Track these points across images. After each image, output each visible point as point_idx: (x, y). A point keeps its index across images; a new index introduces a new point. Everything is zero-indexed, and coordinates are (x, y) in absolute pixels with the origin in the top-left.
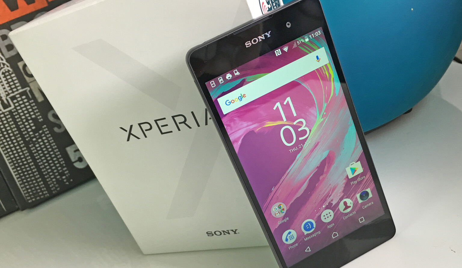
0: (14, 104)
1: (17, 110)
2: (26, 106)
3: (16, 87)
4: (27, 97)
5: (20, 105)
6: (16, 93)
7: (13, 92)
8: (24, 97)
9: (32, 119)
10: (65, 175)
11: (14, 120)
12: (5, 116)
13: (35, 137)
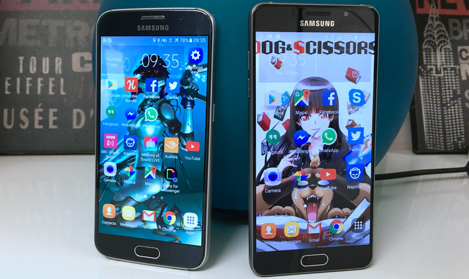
0: (444, 73)
1: (444, 79)
2: (451, 79)
3: (450, 62)
4: (455, 73)
5: (448, 76)
6: (448, 66)
7: (446, 65)
8: (453, 72)
9: (452, 89)
10: (461, 141)
11: (440, 84)
12: (434, 79)
13: (450, 103)
